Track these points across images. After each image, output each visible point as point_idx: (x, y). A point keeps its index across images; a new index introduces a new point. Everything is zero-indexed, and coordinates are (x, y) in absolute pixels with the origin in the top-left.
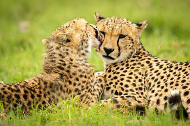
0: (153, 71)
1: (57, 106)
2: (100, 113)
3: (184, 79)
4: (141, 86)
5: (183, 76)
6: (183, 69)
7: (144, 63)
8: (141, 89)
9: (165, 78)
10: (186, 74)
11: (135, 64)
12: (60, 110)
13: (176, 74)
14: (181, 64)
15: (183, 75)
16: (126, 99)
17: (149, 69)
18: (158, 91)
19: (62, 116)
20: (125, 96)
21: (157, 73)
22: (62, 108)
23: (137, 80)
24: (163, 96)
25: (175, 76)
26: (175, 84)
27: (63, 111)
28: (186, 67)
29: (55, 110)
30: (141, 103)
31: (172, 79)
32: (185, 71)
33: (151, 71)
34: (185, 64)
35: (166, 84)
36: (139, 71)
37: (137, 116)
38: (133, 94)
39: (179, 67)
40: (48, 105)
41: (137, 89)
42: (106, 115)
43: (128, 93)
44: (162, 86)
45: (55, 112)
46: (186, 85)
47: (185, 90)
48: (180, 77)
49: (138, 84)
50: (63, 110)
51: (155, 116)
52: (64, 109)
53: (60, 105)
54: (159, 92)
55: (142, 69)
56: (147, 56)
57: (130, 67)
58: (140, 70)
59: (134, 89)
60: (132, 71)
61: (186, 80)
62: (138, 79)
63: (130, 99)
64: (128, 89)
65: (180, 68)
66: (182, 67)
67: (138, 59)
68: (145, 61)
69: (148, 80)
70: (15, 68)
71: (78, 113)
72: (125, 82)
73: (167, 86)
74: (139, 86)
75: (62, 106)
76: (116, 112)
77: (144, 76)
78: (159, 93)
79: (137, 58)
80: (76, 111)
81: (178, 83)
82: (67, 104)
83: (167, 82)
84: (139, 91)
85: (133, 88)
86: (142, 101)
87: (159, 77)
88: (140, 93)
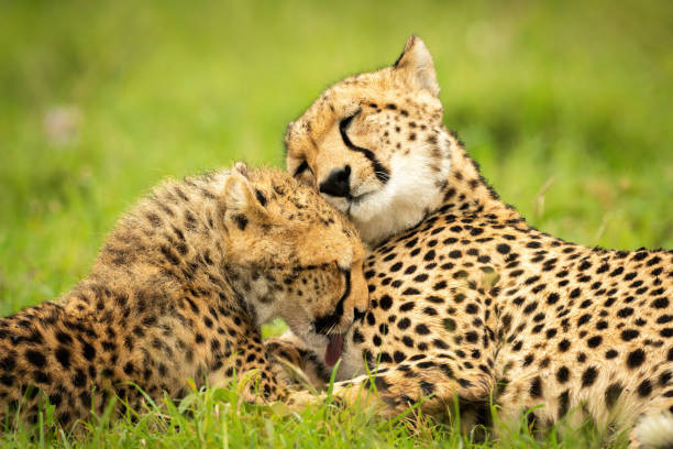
0: (521, 279)
1: (182, 408)
2: (333, 434)
3: (629, 305)
4: (472, 328)
5: (626, 294)
6: (627, 271)
7: (489, 250)
8: (472, 337)
9: (563, 301)
10: (635, 289)
11: (456, 254)
12: (193, 423)
13: (602, 287)
14: (622, 255)
15: (628, 290)
16: (416, 375)
17: (505, 273)
18: (537, 346)
19: (197, 444)
20: (413, 365)
21: (536, 284)
22: (197, 414)
23: (461, 308)
24: (554, 367)
25: (597, 294)
26: (596, 322)
27: (203, 426)
28: (640, 266)
29: (173, 424)
30: (471, 385)
31: (586, 304)
32: (635, 279)
33: (513, 279)
34: (633, 254)
35: (565, 324)
36: (470, 278)
37: (464, 443)
38: (442, 356)
39: (614, 265)
40: (149, 405)
41: (458, 340)
42: (354, 441)
43: (425, 353)
44: (551, 327)
45: (174, 430)
46: (635, 327)
47: (629, 343)
48: (613, 296)
49: (463, 320)
50: (200, 423)
51: (528, 443)
52: (203, 418)
53: (190, 406)
54: (539, 350)
55: (481, 272)
56: (501, 227)
57: (440, 264)
58: (476, 274)
59: (448, 338)
60: (447, 275)
61: (636, 308)
62: (466, 302)
63: (431, 375)
64: (428, 339)
65: (617, 267)
66: (625, 266)
67: (470, 238)
68: (493, 244)
69: (499, 307)
70: (31, 272)
71: (253, 435)
72: (416, 317)
73: (566, 330)
74: (466, 326)
75: (196, 408)
76: (388, 430)
77: (488, 296)
78: (540, 355)
79: (465, 234)
80: (248, 427)
81: (606, 319)
82: (215, 399)
83: (567, 316)
84: (468, 348)
85: (444, 336)
86: (473, 380)
87: (541, 298)
88: (469, 353)
